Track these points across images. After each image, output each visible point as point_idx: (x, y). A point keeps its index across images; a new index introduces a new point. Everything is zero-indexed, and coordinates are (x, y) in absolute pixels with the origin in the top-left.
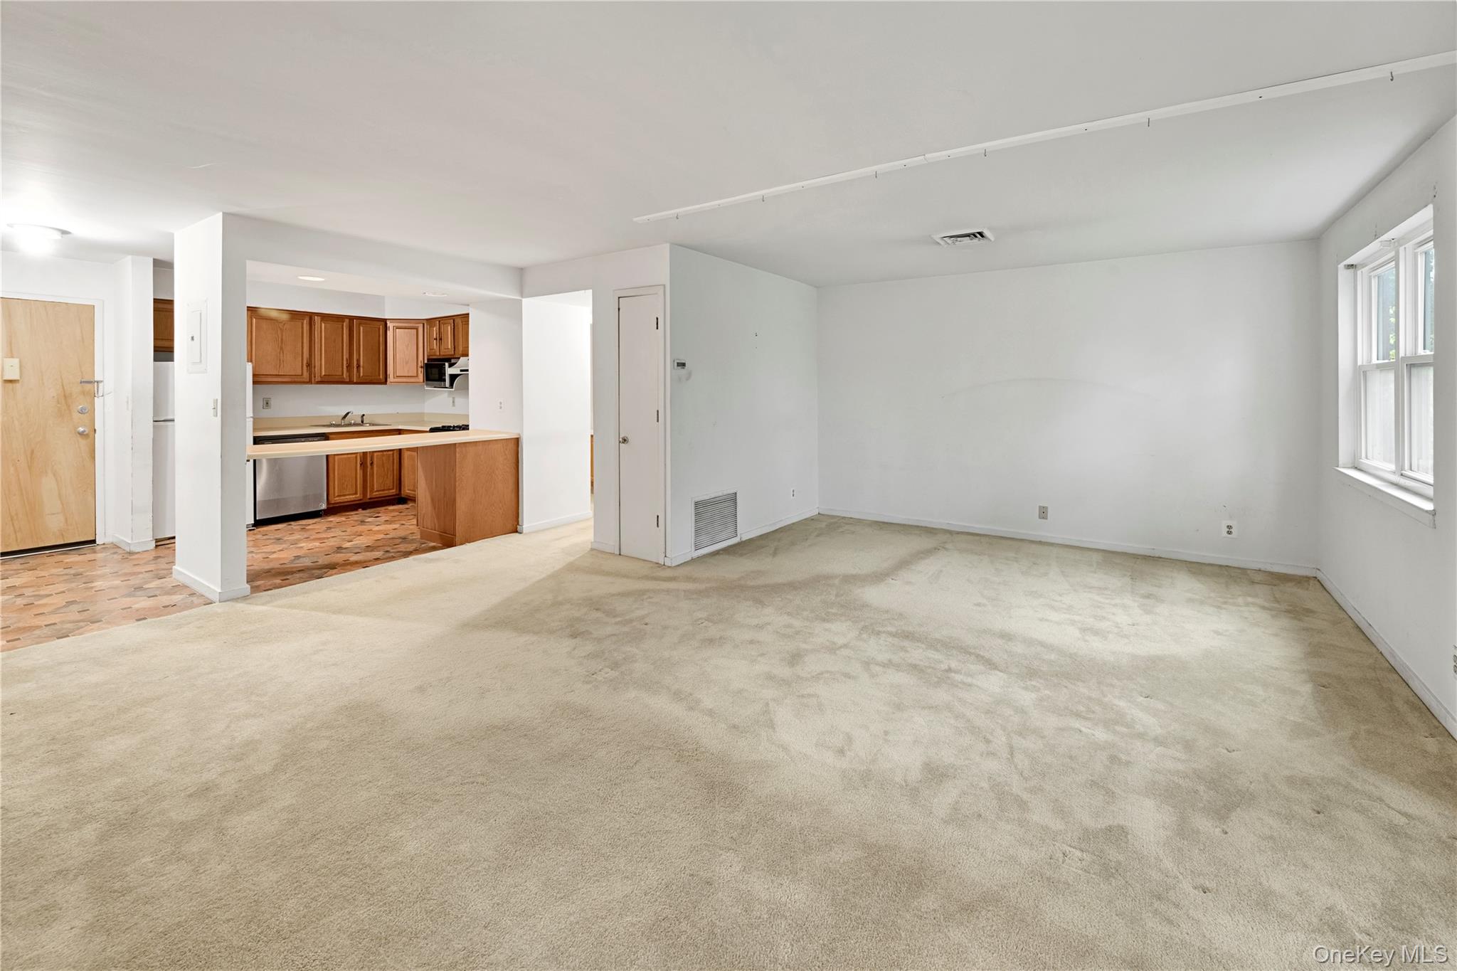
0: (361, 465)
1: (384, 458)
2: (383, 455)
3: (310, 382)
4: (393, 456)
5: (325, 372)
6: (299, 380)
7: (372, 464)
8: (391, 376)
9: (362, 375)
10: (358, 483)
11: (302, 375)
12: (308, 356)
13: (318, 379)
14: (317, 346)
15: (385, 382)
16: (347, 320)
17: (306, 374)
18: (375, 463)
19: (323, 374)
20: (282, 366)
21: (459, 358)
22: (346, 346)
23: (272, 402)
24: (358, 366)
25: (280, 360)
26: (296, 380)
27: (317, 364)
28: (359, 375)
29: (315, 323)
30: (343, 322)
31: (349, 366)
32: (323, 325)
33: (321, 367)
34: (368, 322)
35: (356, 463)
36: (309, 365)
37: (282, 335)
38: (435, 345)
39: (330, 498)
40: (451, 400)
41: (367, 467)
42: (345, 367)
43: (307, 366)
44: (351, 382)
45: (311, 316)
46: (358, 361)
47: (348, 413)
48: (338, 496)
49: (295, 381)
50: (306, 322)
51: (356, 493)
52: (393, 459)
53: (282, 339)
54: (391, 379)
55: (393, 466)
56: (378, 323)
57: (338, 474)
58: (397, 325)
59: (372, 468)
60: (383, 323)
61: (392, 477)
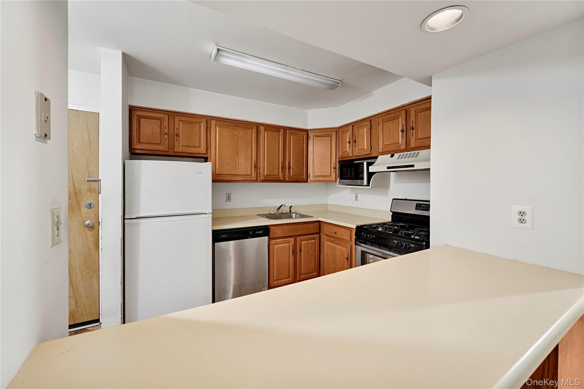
0: (293, 252)
1: (309, 246)
2: (308, 243)
3: (256, 181)
4: (315, 244)
5: (267, 173)
6: (249, 179)
7: (300, 251)
8: (311, 176)
9: (291, 175)
10: (291, 268)
11: (251, 175)
12: (255, 159)
13: (262, 178)
14: (262, 150)
15: (306, 181)
16: (282, 130)
17: (254, 174)
18: (303, 250)
19: (266, 174)
20: (237, 167)
21: (376, 158)
22: (282, 151)
23: (232, 197)
24: (289, 168)
25: (236, 162)
26: (247, 178)
27: (262, 166)
28: (290, 175)
29: (260, 131)
30: (280, 132)
31: (283, 168)
32: (266, 133)
33: (265, 170)
34: (297, 132)
35: (289, 250)
36: (256, 167)
37: (237, 142)
38: (348, 148)
39: (271, 282)
40: (354, 195)
41: (297, 254)
42: (280, 168)
43: (255, 167)
44: (284, 181)
45: (257, 126)
46: (289, 163)
47: (282, 206)
48: (277, 280)
49: (247, 180)
50: (254, 131)
51: (289, 277)
52: (315, 246)
53: (237, 145)
54: (311, 178)
55: (315, 253)
56: (302, 133)
57: (276, 261)
58: (315, 134)
59: (300, 255)
60: (306, 133)
61: (314, 263)
